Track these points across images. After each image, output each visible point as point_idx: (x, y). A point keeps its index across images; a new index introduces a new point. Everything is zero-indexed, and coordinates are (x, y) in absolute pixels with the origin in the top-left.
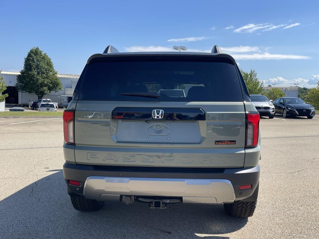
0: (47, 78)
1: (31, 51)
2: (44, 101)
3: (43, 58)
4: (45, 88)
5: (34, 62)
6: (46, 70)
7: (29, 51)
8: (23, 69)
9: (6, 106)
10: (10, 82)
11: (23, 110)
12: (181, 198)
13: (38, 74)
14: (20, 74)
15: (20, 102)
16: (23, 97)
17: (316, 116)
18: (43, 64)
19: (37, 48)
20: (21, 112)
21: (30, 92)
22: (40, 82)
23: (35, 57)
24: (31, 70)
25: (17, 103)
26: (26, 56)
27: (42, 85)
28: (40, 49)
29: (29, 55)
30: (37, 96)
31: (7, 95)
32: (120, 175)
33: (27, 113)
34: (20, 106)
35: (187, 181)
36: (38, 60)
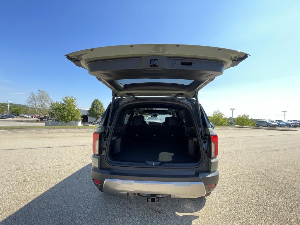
0: (100, 111)
1: (95, 100)
2: (98, 121)
3: (99, 103)
4: (99, 115)
5: (95, 104)
6: (100, 108)
7: (94, 100)
8: (90, 107)
9: (82, 123)
10: (85, 113)
11: (88, 125)
12: (170, 195)
13: (97, 110)
14: (89, 109)
15: (88, 121)
16: (90, 119)
17: (215, 128)
18: (99, 106)
19: (97, 99)
20: (87, 126)
21: (93, 117)
22: (97, 113)
23: (96, 103)
24: (94, 108)
25: (87, 122)
26: (92, 102)
27: (98, 114)
28: (98, 99)
29: (94, 102)
30: (96, 119)
31: (82, 118)
32: (128, 178)
33: (91, 126)
34: (88, 123)
35: (174, 183)
36: (97, 104)
